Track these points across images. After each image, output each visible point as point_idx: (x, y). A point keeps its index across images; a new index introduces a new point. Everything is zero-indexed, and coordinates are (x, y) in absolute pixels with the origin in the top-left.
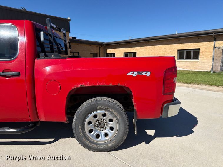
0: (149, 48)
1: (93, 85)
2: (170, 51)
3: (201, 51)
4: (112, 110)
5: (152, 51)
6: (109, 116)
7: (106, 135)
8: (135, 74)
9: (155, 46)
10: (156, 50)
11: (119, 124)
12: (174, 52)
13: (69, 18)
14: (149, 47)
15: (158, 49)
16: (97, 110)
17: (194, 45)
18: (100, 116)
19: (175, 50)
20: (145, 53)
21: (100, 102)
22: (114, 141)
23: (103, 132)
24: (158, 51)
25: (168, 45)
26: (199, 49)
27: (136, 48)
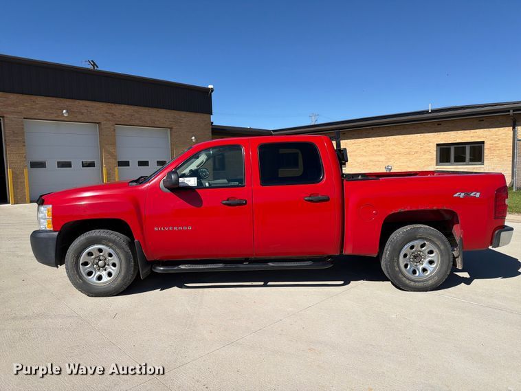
0: (374, 141)
1: (414, 209)
2: (420, 147)
3: (486, 146)
4: (435, 239)
5: (380, 148)
6: (429, 246)
7: (424, 270)
8: (462, 195)
9: (388, 137)
10: (390, 146)
11: (442, 256)
12: (428, 149)
13: (210, 87)
14: (373, 138)
15: (394, 143)
16: (415, 239)
17: (472, 135)
18: (417, 247)
19: (431, 144)
20: (365, 152)
21: (421, 230)
22: (436, 278)
23: (421, 267)
24: (394, 147)
25: (416, 135)
26: (483, 142)
27: (346, 141)
